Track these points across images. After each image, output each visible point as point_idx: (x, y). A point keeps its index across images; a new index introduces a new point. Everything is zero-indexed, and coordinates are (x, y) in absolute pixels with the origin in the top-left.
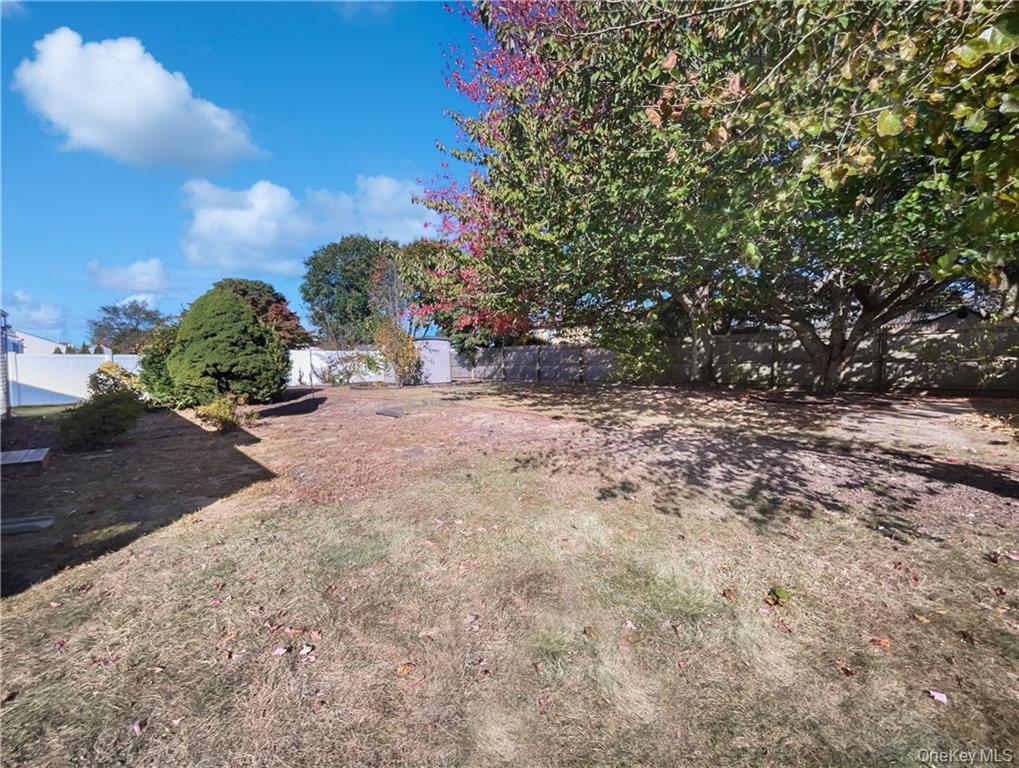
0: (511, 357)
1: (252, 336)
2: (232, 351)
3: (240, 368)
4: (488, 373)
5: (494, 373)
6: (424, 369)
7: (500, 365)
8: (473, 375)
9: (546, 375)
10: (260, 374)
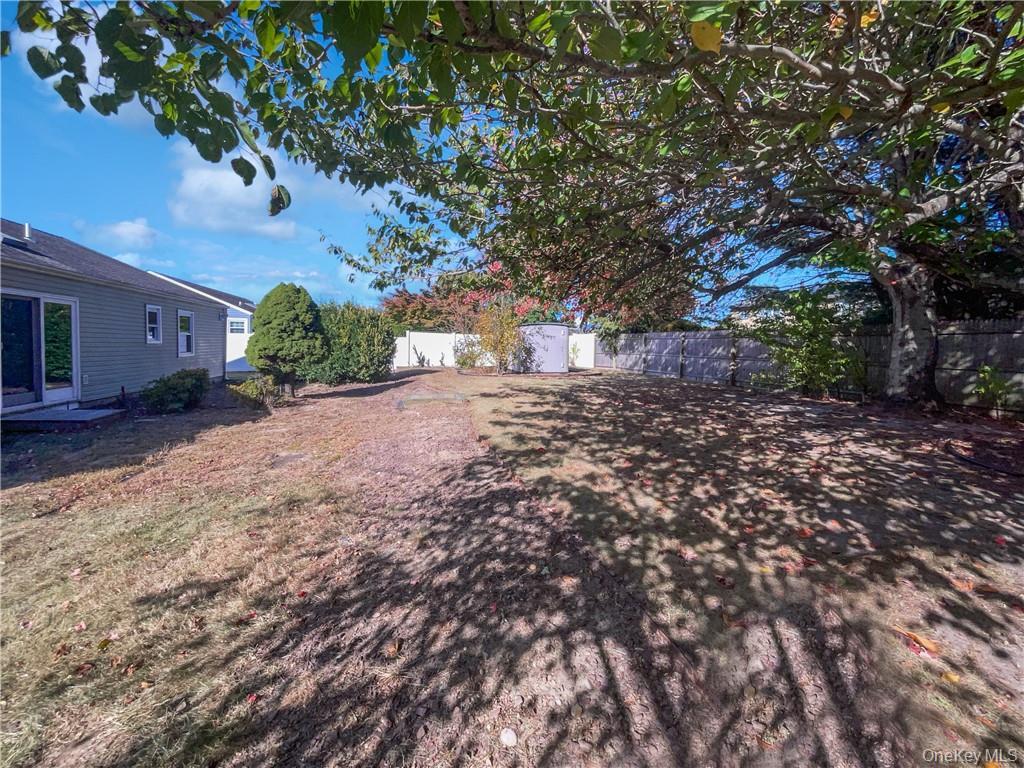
0: (653, 345)
1: (303, 323)
2: (280, 337)
3: (284, 352)
4: (630, 363)
5: (636, 364)
6: (535, 356)
7: (641, 355)
8: (614, 365)
9: (690, 369)
10: (303, 357)
